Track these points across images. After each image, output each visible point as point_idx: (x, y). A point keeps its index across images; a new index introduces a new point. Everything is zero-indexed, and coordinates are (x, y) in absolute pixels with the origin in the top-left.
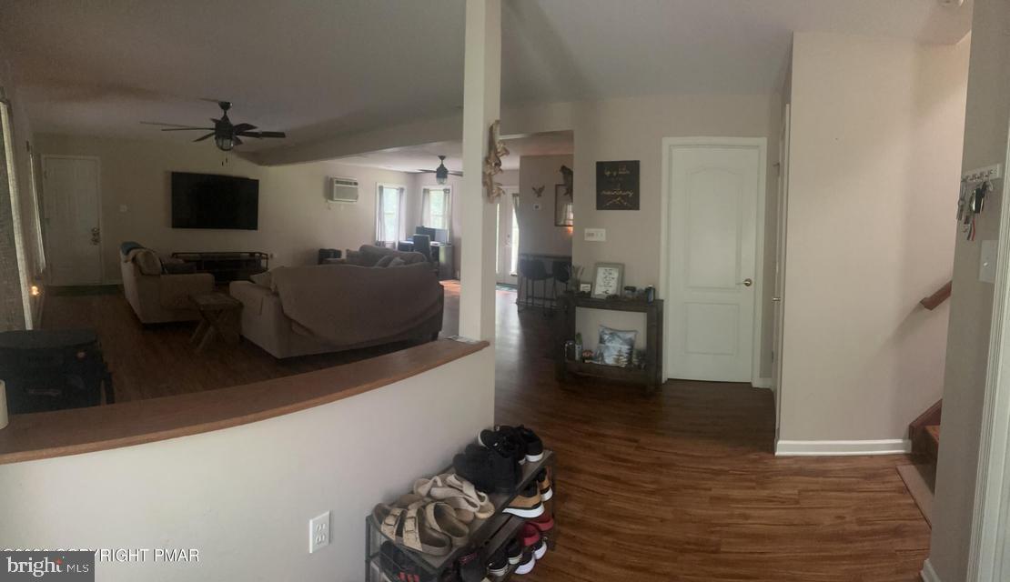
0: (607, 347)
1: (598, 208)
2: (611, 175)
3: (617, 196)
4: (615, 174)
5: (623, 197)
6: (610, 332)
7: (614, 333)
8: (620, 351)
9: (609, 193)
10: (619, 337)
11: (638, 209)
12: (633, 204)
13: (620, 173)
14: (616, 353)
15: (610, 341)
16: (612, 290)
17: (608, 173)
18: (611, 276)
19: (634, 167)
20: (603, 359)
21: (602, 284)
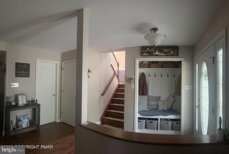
0: (23, 122)
1: (16, 77)
2: (21, 67)
3: (23, 73)
4: (22, 67)
5: (24, 73)
6: (23, 117)
7: (24, 117)
8: (27, 122)
9: (20, 72)
10: (26, 117)
11: (29, 77)
12: (28, 76)
13: (24, 66)
14: (27, 123)
15: (23, 120)
16: (25, 102)
17: (20, 66)
18: (24, 98)
19: (28, 65)
20: (22, 126)
21: (21, 101)
